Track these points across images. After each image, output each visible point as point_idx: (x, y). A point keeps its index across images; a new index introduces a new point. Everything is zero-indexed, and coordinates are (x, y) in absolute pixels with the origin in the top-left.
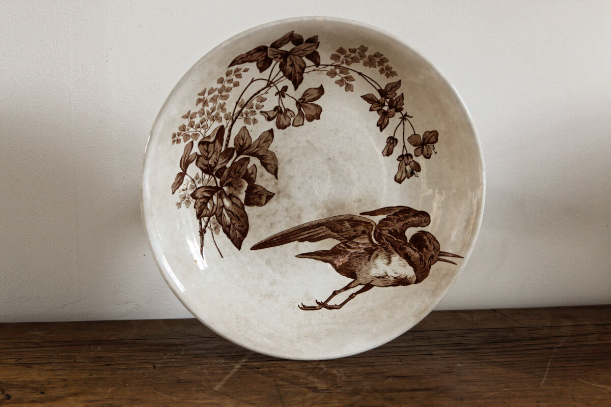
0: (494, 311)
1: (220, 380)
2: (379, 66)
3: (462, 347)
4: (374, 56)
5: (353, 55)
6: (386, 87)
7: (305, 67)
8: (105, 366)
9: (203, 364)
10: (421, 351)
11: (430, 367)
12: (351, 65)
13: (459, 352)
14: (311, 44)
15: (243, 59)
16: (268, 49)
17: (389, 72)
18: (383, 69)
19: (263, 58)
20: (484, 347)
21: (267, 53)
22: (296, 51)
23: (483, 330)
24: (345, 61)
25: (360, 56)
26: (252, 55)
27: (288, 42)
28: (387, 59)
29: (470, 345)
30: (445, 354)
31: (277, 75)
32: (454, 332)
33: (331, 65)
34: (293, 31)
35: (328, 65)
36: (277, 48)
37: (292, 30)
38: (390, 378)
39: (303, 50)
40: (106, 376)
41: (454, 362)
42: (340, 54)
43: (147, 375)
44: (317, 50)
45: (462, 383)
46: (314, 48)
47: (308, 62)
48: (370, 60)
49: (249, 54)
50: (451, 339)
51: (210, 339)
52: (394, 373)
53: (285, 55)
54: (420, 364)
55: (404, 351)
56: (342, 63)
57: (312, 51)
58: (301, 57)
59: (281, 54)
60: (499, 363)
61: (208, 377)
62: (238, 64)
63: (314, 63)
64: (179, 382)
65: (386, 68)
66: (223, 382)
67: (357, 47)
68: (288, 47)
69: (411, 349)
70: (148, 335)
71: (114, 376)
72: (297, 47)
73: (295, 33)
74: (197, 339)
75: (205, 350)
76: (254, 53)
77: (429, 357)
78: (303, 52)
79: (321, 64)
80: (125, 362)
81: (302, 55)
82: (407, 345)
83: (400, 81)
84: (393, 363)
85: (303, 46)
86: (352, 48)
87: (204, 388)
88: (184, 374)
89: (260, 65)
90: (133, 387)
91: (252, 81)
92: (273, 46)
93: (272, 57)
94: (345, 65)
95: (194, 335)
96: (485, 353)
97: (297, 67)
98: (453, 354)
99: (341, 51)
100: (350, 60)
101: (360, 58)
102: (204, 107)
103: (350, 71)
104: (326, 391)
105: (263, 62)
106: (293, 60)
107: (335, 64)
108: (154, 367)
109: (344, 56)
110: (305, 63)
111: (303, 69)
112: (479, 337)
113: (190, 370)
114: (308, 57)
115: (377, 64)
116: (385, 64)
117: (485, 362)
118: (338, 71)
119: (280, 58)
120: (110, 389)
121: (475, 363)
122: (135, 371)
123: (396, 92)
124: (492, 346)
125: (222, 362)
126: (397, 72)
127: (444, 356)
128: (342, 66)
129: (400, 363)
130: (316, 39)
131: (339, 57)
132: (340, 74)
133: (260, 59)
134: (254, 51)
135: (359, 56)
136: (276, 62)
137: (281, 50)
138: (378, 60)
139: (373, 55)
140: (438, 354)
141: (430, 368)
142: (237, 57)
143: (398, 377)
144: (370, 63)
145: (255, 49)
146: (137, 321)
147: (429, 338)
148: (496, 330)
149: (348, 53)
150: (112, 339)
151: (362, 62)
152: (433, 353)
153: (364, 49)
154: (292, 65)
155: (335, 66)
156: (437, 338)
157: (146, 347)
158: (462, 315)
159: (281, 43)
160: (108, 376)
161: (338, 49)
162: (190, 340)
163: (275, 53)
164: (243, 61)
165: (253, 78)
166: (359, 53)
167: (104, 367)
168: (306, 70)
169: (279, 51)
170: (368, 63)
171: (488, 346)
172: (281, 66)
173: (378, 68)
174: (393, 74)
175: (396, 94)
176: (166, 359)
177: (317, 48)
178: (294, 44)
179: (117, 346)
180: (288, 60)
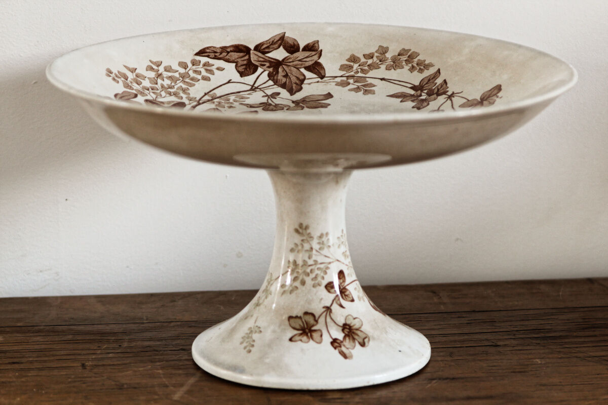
0: (590, 281)
1: (182, 385)
2: (407, 64)
3: (543, 335)
4: (399, 55)
5: (370, 61)
6: (421, 82)
7: (305, 79)
8: (9, 365)
9: (156, 362)
10: (481, 340)
11: (495, 364)
12: (369, 73)
13: (538, 341)
14: (311, 53)
15: (216, 54)
16: (251, 52)
17: (423, 66)
18: (413, 67)
19: (245, 62)
20: (575, 334)
21: (250, 57)
22: (291, 60)
23: (574, 309)
24: (359, 70)
25: (380, 61)
26: (228, 52)
27: (279, 47)
28: (416, 53)
29: (555, 331)
30: (518, 345)
31: (265, 83)
32: (531, 312)
33: (341, 76)
34: (285, 33)
35: (336, 77)
36: (264, 53)
37: (283, 31)
38: (434, 381)
39: (300, 60)
40: (11, 380)
41: (530, 357)
42: (352, 64)
43: (73, 377)
44: (319, 61)
45: (543, 388)
46: (315, 58)
47: (308, 74)
48: (394, 62)
49: (224, 49)
50: (526, 323)
51: (165, 324)
52: (440, 373)
53: (276, 65)
54: (480, 360)
55: (455, 341)
56: (357, 72)
57: (313, 62)
58: (298, 69)
59: (270, 62)
60: (597, 359)
61: (164, 380)
62: (208, 56)
63: (318, 75)
64: (121, 387)
65: (417, 64)
66: (185, 388)
67: (373, 49)
68: (279, 54)
69: (466, 337)
70: (73, 319)
71: (23, 379)
72: (292, 56)
73: (286, 35)
74: (147, 325)
75: (159, 340)
76: (231, 51)
77: (492, 350)
78: (300, 63)
79: (326, 76)
80: (39, 359)
81: (299, 67)
82: (460, 332)
83: (439, 70)
84: (440, 359)
85: (300, 55)
86: (367, 52)
87: (156, 397)
88: (127, 376)
89: (241, 69)
90: (51, 396)
91: (229, 82)
92: (257, 48)
93: (257, 63)
94: (360, 74)
95: (142, 319)
96: (576, 343)
97: (294, 79)
98: (528, 345)
99: (353, 59)
100: (366, 68)
101: (380, 63)
102: (157, 78)
103: (367, 79)
104: (339, 401)
105: (244, 67)
106: (287, 71)
107: (346, 75)
108: (83, 366)
109: (358, 65)
110: (304, 75)
111: (302, 81)
112: (568, 320)
113: (136, 369)
114: (308, 69)
115: (404, 63)
116: (416, 60)
117: (577, 357)
118: (351, 81)
119: (269, 67)
120: (19, 399)
121: (561, 358)
122: (56, 372)
123: (436, 82)
124: (587, 333)
125: (184, 358)
126: (432, 62)
127: (515, 348)
128: (356, 75)
129: (449, 359)
130: (316, 45)
131: (351, 67)
132: (355, 84)
133: (240, 63)
134: (232, 49)
135: (378, 61)
136: (262, 70)
137: (269, 58)
138: (404, 58)
139: (397, 55)
140: (505, 345)
141: (495, 366)
142: (208, 48)
143: (447, 379)
144: (396, 64)
145: (232, 46)
146: (56, 298)
147: (493, 322)
148: (594, 309)
149: (363, 60)
150: (19, 324)
151: (383, 67)
152: (499, 343)
153: (383, 51)
154: (286, 76)
155: (347, 77)
156: (504, 322)
157: (70, 337)
158: (543, 287)
159: (268, 47)
160: (15, 380)
161: (349, 57)
162: (137, 325)
163: (262, 60)
164: (215, 56)
165: (231, 80)
166: (377, 57)
167: (9, 367)
168: (306, 82)
169: (266, 58)
170: (392, 66)
171: (581, 334)
172: (269, 75)
173: (407, 68)
174: (427, 66)
175: (436, 83)
176: (101, 354)
177: (319, 57)
178: (288, 51)
179: (28, 335)
180: (280, 70)
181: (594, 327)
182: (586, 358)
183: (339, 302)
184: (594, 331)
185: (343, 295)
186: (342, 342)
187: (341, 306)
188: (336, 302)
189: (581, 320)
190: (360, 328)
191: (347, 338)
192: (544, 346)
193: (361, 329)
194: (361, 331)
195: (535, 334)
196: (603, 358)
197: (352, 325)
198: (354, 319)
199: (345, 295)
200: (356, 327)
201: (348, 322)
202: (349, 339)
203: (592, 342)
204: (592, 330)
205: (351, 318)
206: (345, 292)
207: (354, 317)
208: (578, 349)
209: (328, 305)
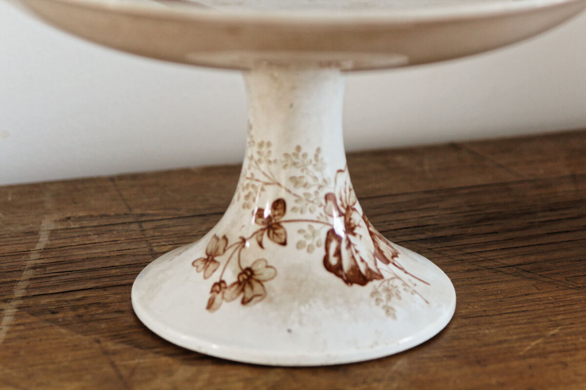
60: (514, 269)
181: (489, 219)
182: (500, 269)
183: (259, 239)
184: (491, 225)
185: (271, 232)
186: (226, 288)
187: (260, 244)
188: (257, 238)
189: (468, 209)
190: (265, 281)
191: (236, 286)
192: (439, 253)
193: (265, 284)
194: (262, 285)
195: (419, 234)
196: (520, 267)
197: (256, 273)
198: (267, 267)
199: (274, 233)
200: (260, 278)
201: (254, 268)
202: (237, 288)
203: (497, 242)
204: (489, 223)
205: (264, 264)
206: (276, 229)
207: (269, 264)
208: (483, 255)
209: (246, 236)
